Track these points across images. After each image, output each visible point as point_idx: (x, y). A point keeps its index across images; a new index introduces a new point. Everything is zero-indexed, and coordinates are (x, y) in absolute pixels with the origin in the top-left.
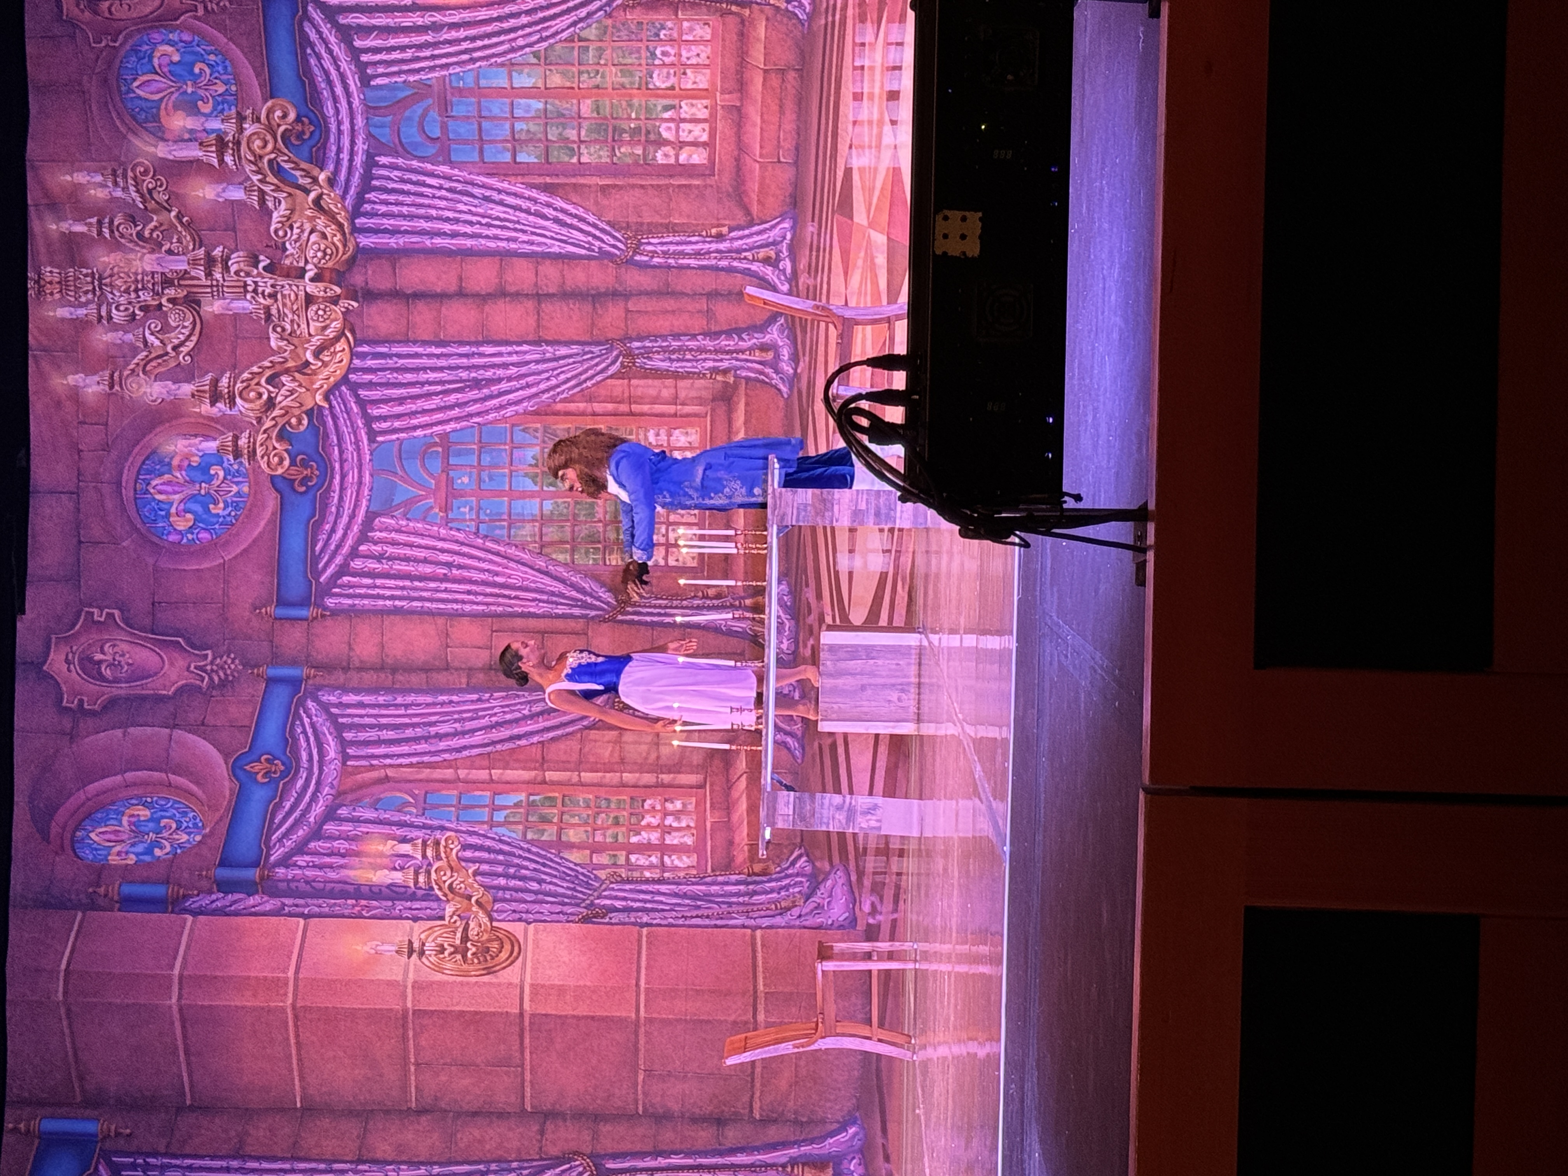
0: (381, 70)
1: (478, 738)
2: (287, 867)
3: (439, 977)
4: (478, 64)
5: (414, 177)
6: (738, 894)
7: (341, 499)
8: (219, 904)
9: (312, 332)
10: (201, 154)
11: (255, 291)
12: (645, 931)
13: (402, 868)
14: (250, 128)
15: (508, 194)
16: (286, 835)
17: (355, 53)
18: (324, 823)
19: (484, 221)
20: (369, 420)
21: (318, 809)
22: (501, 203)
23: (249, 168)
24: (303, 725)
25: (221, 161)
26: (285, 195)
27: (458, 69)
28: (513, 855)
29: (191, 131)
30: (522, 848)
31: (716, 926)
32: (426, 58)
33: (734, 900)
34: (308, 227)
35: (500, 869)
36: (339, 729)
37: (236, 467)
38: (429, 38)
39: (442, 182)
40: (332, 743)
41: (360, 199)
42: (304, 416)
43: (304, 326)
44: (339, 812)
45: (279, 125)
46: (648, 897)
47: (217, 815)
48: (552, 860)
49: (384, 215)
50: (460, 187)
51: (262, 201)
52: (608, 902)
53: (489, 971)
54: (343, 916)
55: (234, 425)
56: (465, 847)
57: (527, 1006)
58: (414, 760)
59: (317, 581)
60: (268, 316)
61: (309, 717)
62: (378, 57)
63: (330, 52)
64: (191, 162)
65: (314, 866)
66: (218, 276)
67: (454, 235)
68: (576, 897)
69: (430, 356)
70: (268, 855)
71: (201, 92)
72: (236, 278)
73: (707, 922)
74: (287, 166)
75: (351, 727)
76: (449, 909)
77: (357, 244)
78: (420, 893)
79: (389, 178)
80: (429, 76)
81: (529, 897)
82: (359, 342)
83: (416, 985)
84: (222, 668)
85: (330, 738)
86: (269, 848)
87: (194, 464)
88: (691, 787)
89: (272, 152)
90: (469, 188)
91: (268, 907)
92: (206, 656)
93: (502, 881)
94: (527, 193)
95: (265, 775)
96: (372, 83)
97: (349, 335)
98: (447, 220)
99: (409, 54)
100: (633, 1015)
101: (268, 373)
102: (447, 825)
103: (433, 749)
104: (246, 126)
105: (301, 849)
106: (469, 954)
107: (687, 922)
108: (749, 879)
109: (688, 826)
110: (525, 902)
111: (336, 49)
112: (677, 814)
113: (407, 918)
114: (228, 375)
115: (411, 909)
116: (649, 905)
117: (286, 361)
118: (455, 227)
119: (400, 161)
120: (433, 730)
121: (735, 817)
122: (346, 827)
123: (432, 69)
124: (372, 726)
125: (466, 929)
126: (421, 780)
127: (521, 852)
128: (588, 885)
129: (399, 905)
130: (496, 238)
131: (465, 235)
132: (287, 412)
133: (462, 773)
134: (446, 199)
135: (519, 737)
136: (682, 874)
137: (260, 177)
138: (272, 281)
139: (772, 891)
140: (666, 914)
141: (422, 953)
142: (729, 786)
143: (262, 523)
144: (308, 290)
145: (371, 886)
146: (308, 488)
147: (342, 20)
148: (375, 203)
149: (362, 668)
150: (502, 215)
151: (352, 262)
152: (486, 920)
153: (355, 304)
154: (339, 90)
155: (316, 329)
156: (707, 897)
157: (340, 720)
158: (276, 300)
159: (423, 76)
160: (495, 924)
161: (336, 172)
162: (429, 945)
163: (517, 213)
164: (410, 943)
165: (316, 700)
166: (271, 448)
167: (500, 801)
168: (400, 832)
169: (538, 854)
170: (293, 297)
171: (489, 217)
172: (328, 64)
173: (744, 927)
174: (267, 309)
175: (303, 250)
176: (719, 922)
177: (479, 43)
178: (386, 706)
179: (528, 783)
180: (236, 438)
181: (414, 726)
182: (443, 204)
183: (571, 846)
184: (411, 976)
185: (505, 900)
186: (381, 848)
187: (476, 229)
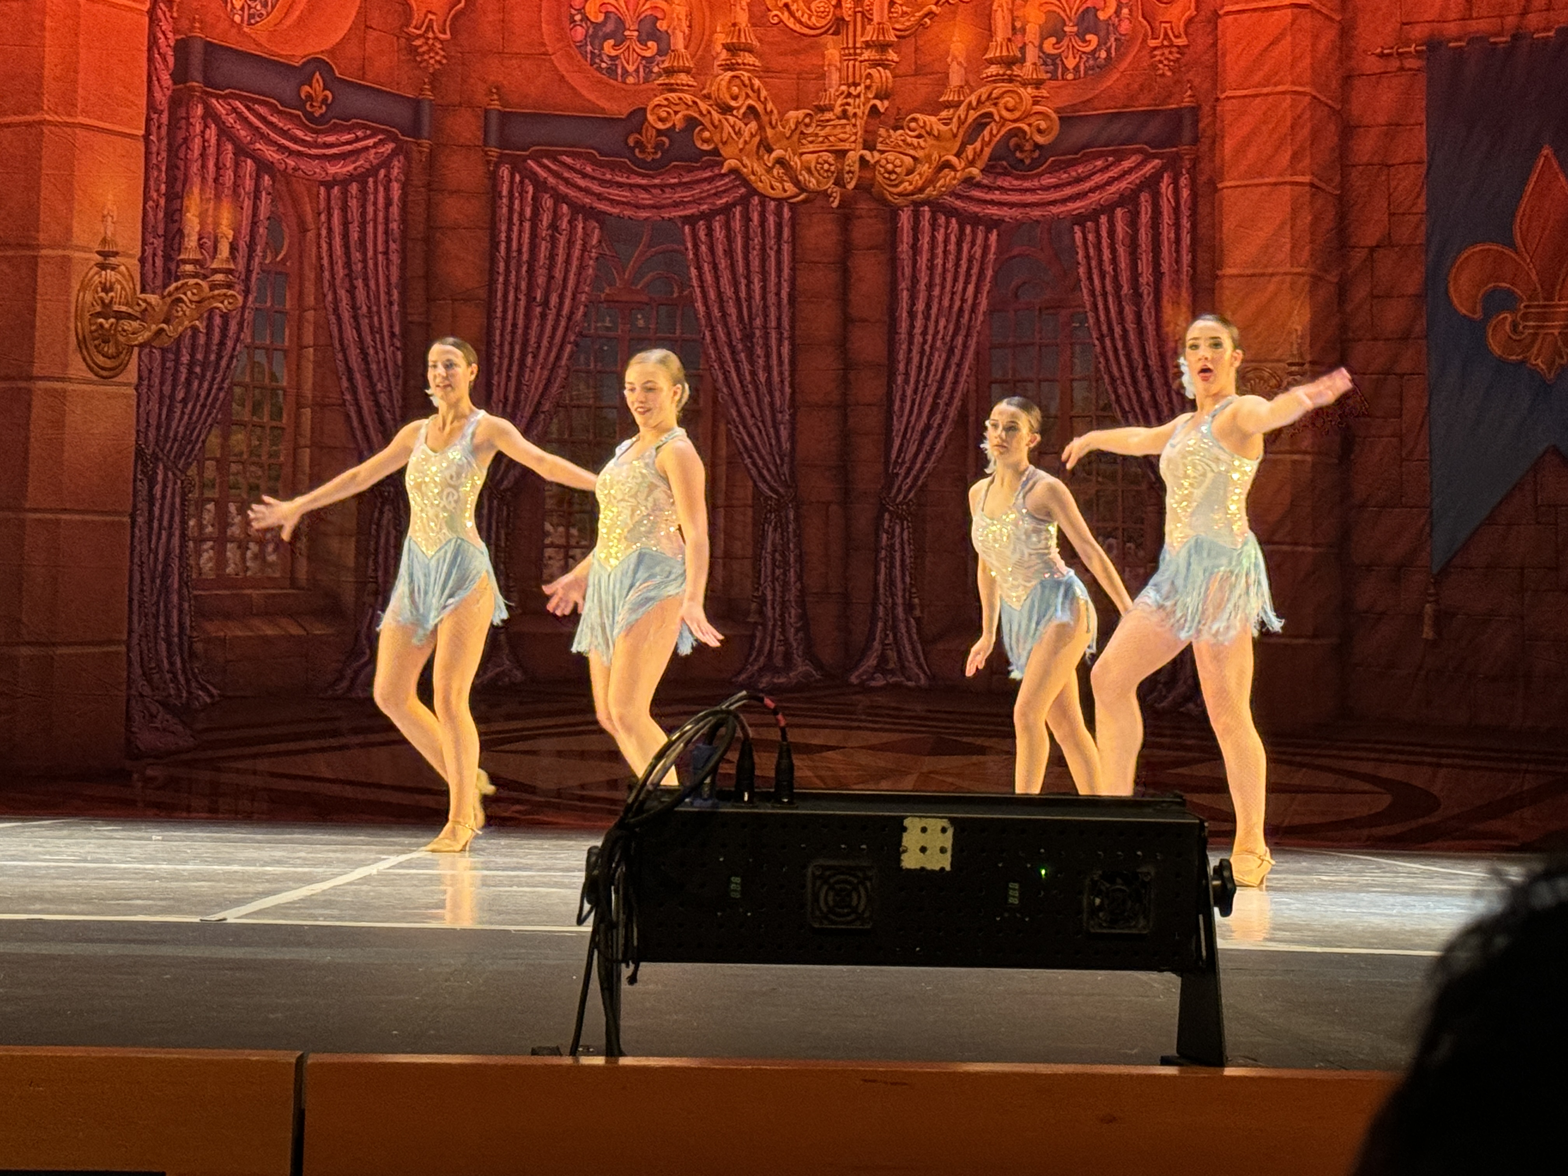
0: (1091, 237)
1: (350, 334)
2: (203, 118)
3: (76, 285)
4: (1097, 342)
5: (975, 271)
6: (168, 625)
7: (620, 185)
8: (162, 40)
9: (804, 157)
10: (999, 39)
11: (849, 95)
12: (127, 519)
13: (201, 246)
14: (1028, 93)
15: (957, 375)
16: (240, 114)
17: (1109, 209)
18: (253, 158)
19: (927, 348)
20: (708, 217)
21: (271, 154)
22: (947, 366)
23: (984, 91)
24: (366, 138)
25: (991, 62)
26: (955, 130)
27: (1091, 321)
28: (216, 371)
29: (1023, 30)
30: (223, 381)
31: (131, 600)
32: (1103, 287)
33: (162, 620)
34: (919, 154)
35: (199, 357)
36: (361, 178)
37: (656, 69)
38: (1125, 290)
39: (970, 302)
40: (345, 170)
41: (951, 212)
42: (712, 146)
43: (811, 147)
44: (267, 177)
45: (1030, 125)
46: (165, 523)
47: (263, 41)
48: (209, 414)
49: (933, 238)
50: (965, 320)
51: (948, 105)
52: (160, 478)
53: (82, 344)
54: (147, 179)
55: (701, 69)
56: (225, 317)
57: (41, 384)
58: (325, 262)
59: (529, 157)
60: (821, 109)
61: (375, 146)
62: (1104, 234)
63: (1110, 182)
64: (990, 30)
65: (204, 148)
66: (866, 56)
67: (912, 315)
68: (166, 441)
69: (779, 284)
70: (218, 97)
71: (1065, 42)
72: (864, 74)
73: (136, 589)
74: (986, 132)
75: (363, 191)
76: (153, 298)
77: (900, 208)
78: (173, 266)
79: (973, 244)
80: (1085, 291)
81: (167, 389)
82: (793, 207)
83: (67, 259)
84: (430, 50)
85: (351, 168)
86: (225, 97)
87: (658, 25)
88: (293, 572)
89: (1001, 117)
90: (963, 332)
91: (158, 95)
92: (445, 33)
93: (185, 359)
94: (958, 395)
95: (309, 97)
96: (1076, 228)
97: (802, 197)
98: (928, 306)
99: (1109, 268)
100: (27, 506)
101: (759, 107)
102: (251, 298)
103: (338, 282)
104: (1029, 90)
105: (224, 132)
106: (101, 320)
107: (136, 567)
108: (185, 638)
109: (247, 569)
110: (162, 383)
111: (1113, 189)
112: (260, 556)
113: (144, 251)
114: (757, 64)
115: (154, 255)
116: (156, 524)
117: (773, 128)
118: (920, 316)
119: (991, 256)
120: (359, 283)
121: (256, 622)
122: (249, 184)
123: (1092, 293)
124: (363, 214)
125: (130, 316)
126: (301, 268)
127: (218, 380)
128: (179, 456)
129: (158, 243)
130: (909, 361)
131: (912, 326)
132: (715, 127)
133: (310, 315)
134: (951, 307)
135: (351, 379)
136: (192, 562)
137: (974, 103)
138: (860, 113)
139: (172, 664)
140: (145, 545)
141: (103, 267)
142: (293, 615)
143: (592, 97)
144: (851, 153)
145: (181, 210)
146: (632, 149)
147: (1144, 197)
148: (947, 228)
149: (429, 204)
150: (933, 368)
151: (882, 200)
152: (141, 339)
153: (835, 204)
154: (1068, 191)
155: (808, 162)
156: (165, 589)
157: (371, 180)
158: (839, 118)
159: (1084, 283)
160: (136, 350)
161: (979, 185)
162: (110, 275)
163: (935, 384)
164: (115, 254)
165: (394, 153)
166: (677, 108)
167: (278, 356)
168: (242, 245)
169: (216, 399)
170: (842, 136)
171: (931, 354)
172: (1098, 179)
173: (130, 632)
174: (831, 109)
175: (896, 149)
176: (136, 603)
177: (1120, 345)
178: (386, 232)
179: (299, 387)
180: (688, 71)
181: (364, 261)
182: (946, 303)
183: (226, 437)
184: (77, 254)
185: (163, 361)
186: (225, 222)
187: (918, 339)
